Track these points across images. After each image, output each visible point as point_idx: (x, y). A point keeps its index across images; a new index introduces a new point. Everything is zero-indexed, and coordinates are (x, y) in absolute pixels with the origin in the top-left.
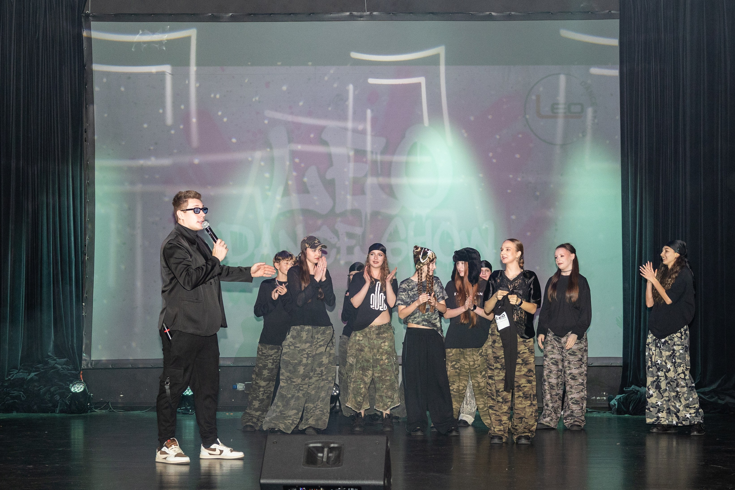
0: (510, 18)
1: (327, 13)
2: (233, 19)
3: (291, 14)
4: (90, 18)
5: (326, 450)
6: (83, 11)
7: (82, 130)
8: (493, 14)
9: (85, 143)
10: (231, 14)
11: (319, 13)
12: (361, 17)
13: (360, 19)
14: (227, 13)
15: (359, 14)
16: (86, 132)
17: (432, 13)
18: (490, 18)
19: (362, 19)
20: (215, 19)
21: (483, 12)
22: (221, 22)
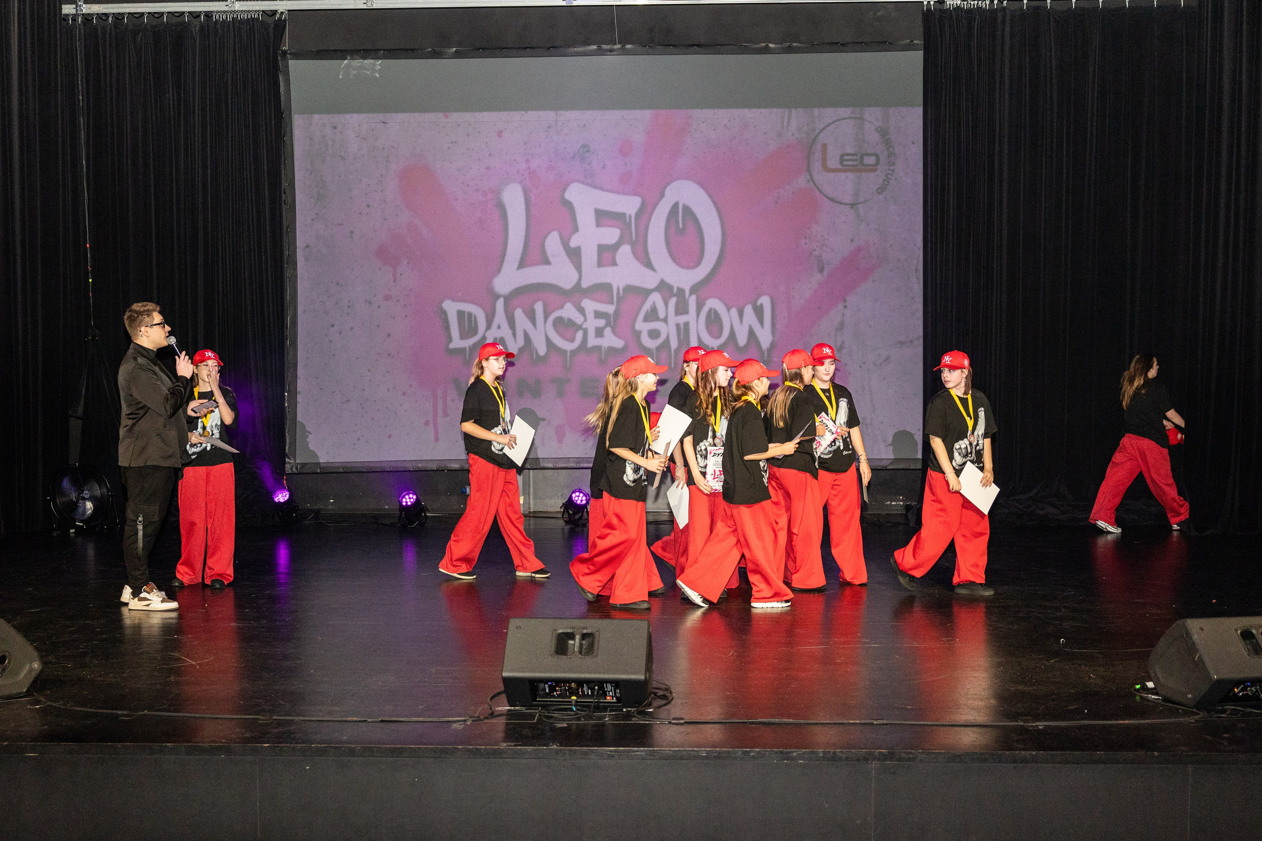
0: (790, 50)
1: (570, 47)
2: (458, 55)
3: (527, 48)
4: (288, 55)
5: (578, 637)
6: (279, 47)
7: (280, 191)
8: (771, 45)
9: (284, 207)
10: (455, 49)
11: (561, 47)
12: (611, 51)
13: (609, 53)
14: (450, 47)
15: (608, 47)
16: (285, 193)
17: (698, 45)
18: (766, 51)
19: (612, 53)
20: (436, 54)
21: (758, 44)
22: (443, 58)
